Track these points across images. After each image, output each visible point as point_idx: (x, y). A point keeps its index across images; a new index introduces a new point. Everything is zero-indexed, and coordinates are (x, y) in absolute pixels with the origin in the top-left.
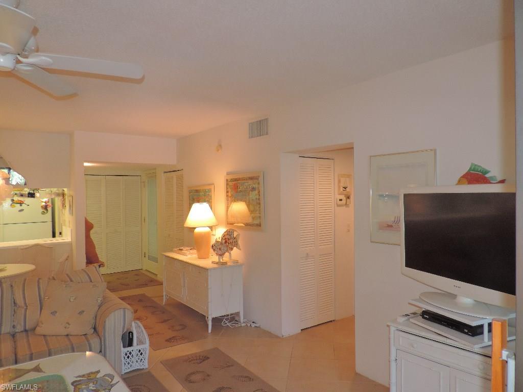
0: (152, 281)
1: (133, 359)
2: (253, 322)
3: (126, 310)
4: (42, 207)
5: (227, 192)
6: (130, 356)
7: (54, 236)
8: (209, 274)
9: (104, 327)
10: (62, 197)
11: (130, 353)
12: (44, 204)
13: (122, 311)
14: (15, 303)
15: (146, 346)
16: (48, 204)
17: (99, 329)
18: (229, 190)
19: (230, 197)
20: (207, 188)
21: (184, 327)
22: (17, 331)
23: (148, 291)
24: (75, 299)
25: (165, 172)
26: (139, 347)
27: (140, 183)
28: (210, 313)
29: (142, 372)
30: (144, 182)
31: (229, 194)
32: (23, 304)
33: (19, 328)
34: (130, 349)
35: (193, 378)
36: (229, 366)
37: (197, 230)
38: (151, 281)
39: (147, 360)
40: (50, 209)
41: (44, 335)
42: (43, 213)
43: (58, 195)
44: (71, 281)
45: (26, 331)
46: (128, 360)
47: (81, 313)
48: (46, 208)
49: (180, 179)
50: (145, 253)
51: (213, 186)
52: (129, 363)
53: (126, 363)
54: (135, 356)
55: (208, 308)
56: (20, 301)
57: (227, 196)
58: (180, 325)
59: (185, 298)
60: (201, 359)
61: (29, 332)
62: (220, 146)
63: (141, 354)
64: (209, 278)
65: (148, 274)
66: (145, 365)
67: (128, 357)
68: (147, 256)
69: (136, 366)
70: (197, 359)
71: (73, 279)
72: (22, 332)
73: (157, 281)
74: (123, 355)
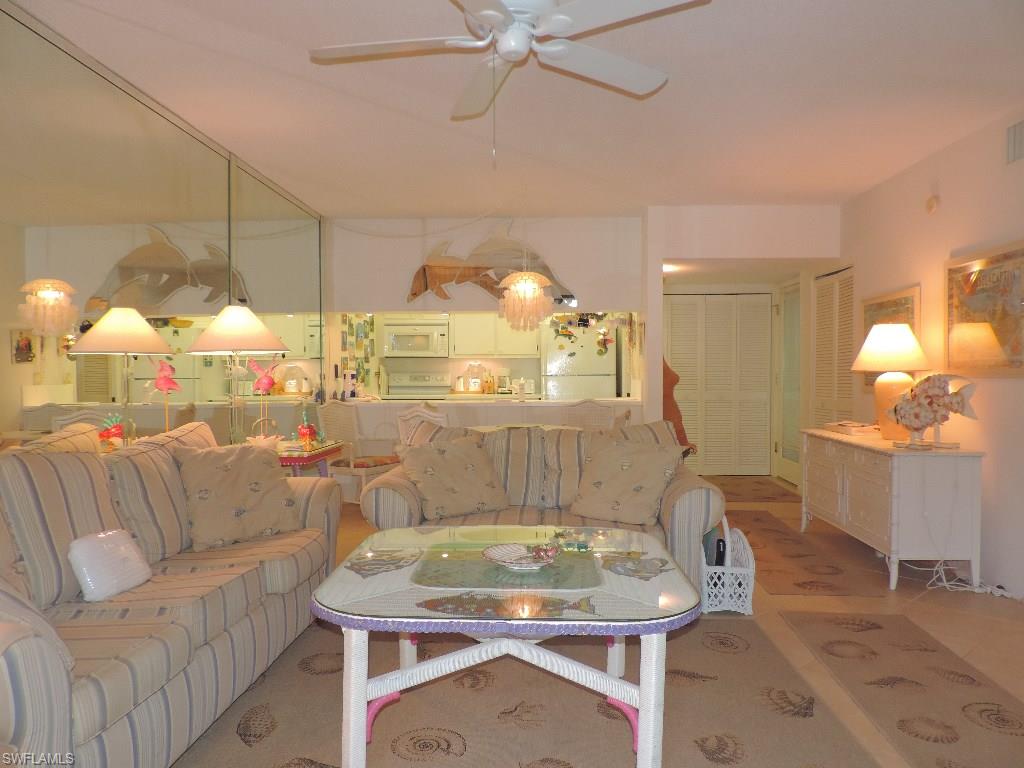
0: (787, 494)
1: (723, 591)
2: (1000, 587)
3: (711, 492)
4: (599, 342)
5: (951, 297)
6: (719, 584)
7: (619, 394)
8: (895, 464)
9: (673, 515)
10: (628, 327)
11: (719, 578)
12: (601, 337)
13: (704, 492)
14: (546, 465)
15: (750, 570)
16: (607, 337)
17: (665, 519)
18: (955, 291)
19: (957, 307)
20: (905, 294)
21: (837, 571)
22: (547, 506)
23: (776, 509)
24: (630, 466)
25: (817, 278)
26: (737, 571)
27: (769, 309)
28: (894, 548)
29: (740, 618)
30: (777, 305)
31: (955, 301)
32: (556, 467)
33: (550, 502)
34: (719, 569)
35: (838, 649)
36: (926, 650)
37: (881, 379)
38: (785, 495)
39: (750, 598)
40: (612, 347)
41: (582, 517)
42: (600, 353)
43: (623, 322)
44: (626, 438)
45: (559, 508)
46: (715, 591)
47: (638, 490)
48: (604, 343)
49: (848, 285)
50: (776, 444)
51: (917, 288)
52: (716, 596)
53: (712, 596)
54: (727, 584)
55: (890, 538)
56: (552, 462)
57: (950, 306)
58: (828, 567)
59: (844, 517)
60: (862, 626)
61: (563, 511)
62: (936, 198)
63: (740, 585)
64: (895, 474)
65: (780, 483)
66: (747, 608)
67: (715, 585)
68: (780, 450)
69: (729, 605)
70: (853, 624)
71: (629, 436)
72: (553, 508)
73: (794, 495)
74: (706, 578)
